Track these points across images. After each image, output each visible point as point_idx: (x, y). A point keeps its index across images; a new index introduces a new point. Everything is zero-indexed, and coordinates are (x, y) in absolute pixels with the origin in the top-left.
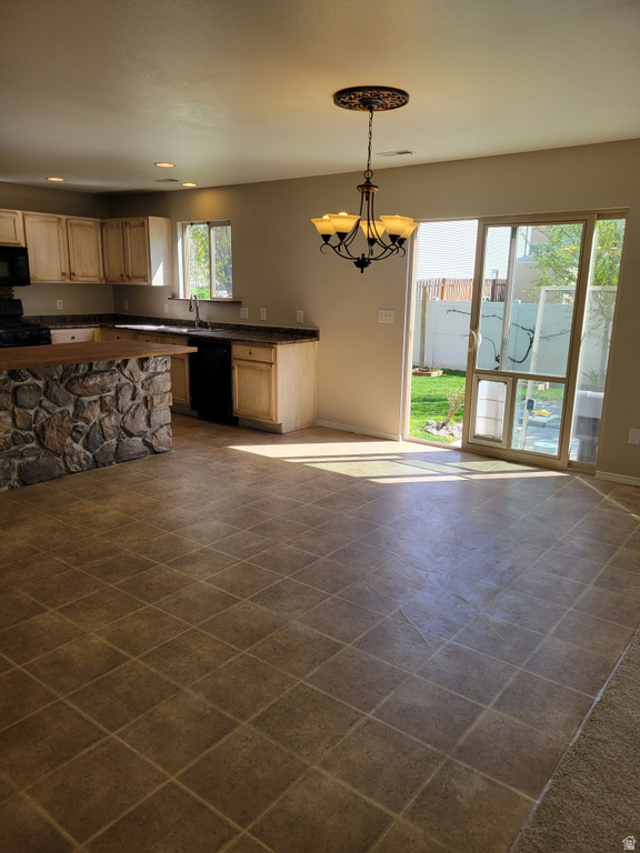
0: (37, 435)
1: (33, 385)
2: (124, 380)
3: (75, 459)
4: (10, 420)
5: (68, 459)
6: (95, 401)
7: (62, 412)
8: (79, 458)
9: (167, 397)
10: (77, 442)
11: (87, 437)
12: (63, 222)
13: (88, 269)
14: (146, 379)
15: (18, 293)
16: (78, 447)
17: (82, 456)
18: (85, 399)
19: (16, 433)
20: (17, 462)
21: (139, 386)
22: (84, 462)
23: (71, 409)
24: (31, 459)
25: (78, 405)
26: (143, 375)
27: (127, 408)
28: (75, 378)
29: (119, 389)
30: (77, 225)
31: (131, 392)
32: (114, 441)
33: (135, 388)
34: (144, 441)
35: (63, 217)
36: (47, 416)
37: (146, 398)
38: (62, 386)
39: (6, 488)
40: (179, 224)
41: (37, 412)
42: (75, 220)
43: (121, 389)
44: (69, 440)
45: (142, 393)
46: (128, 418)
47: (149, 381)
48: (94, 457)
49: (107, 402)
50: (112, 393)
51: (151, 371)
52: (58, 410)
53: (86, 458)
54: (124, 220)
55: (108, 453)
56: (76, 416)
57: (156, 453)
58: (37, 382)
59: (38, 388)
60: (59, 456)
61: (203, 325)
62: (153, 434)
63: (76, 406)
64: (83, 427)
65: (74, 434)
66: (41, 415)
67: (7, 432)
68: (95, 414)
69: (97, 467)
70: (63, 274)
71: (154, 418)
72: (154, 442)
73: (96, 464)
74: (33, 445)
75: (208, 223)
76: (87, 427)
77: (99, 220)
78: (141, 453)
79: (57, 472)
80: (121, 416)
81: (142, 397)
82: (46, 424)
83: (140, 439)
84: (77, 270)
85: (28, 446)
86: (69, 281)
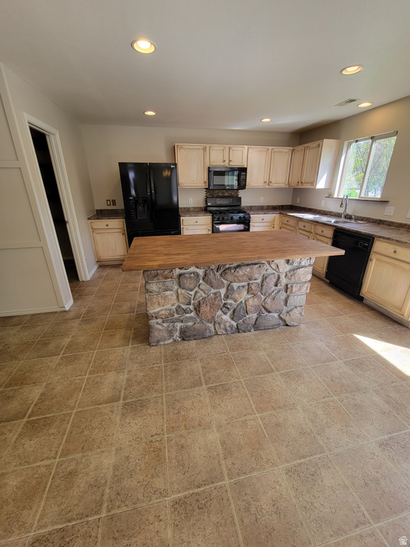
0: (195, 309)
1: (194, 273)
2: (270, 271)
3: (222, 326)
4: (175, 297)
5: (217, 326)
6: (243, 286)
7: (215, 294)
8: (225, 325)
9: (306, 285)
10: (225, 314)
11: (234, 312)
12: (270, 151)
13: (280, 180)
14: (290, 271)
15: (241, 193)
16: (226, 318)
17: (228, 324)
18: (235, 285)
19: (179, 307)
20: (179, 325)
21: (283, 276)
22: (229, 329)
23: (223, 291)
24: (190, 324)
25: (229, 288)
26: (288, 267)
27: (270, 292)
28: (228, 268)
29: (264, 278)
30: (278, 152)
31: (275, 280)
32: (255, 316)
33: (279, 278)
34: (279, 316)
35: (270, 148)
36: (204, 295)
37: (287, 285)
38: (218, 274)
39: (171, 341)
40: (346, 143)
41: (196, 292)
42: (277, 149)
43: (266, 278)
44: (220, 312)
45: (284, 281)
46: (269, 300)
47: (292, 273)
48: (237, 326)
49: (253, 287)
50: (259, 281)
51: (295, 264)
52: (213, 291)
53: (231, 327)
54: (307, 145)
55: (249, 324)
56: (227, 297)
57: (287, 325)
58: (198, 270)
59: (198, 275)
60: (211, 323)
61: (349, 217)
62: (288, 312)
63: (228, 290)
64: (231, 304)
65: (224, 309)
66: (198, 295)
67: (173, 305)
68: (243, 296)
69: (239, 332)
70: (265, 182)
71: (290, 301)
72: (287, 319)
73: (238, 330)
74: (193, 314)
75: (372, 138)
76: (235, 305)
77: (291, 148)
78: (275, 325)
79: (208, 334)
80: (263, 297)
81: (283, 284)
82: (201, 302)
83: (276, 315)
84: (273, 180)
85: (188, 315)
86: (267, 186)
